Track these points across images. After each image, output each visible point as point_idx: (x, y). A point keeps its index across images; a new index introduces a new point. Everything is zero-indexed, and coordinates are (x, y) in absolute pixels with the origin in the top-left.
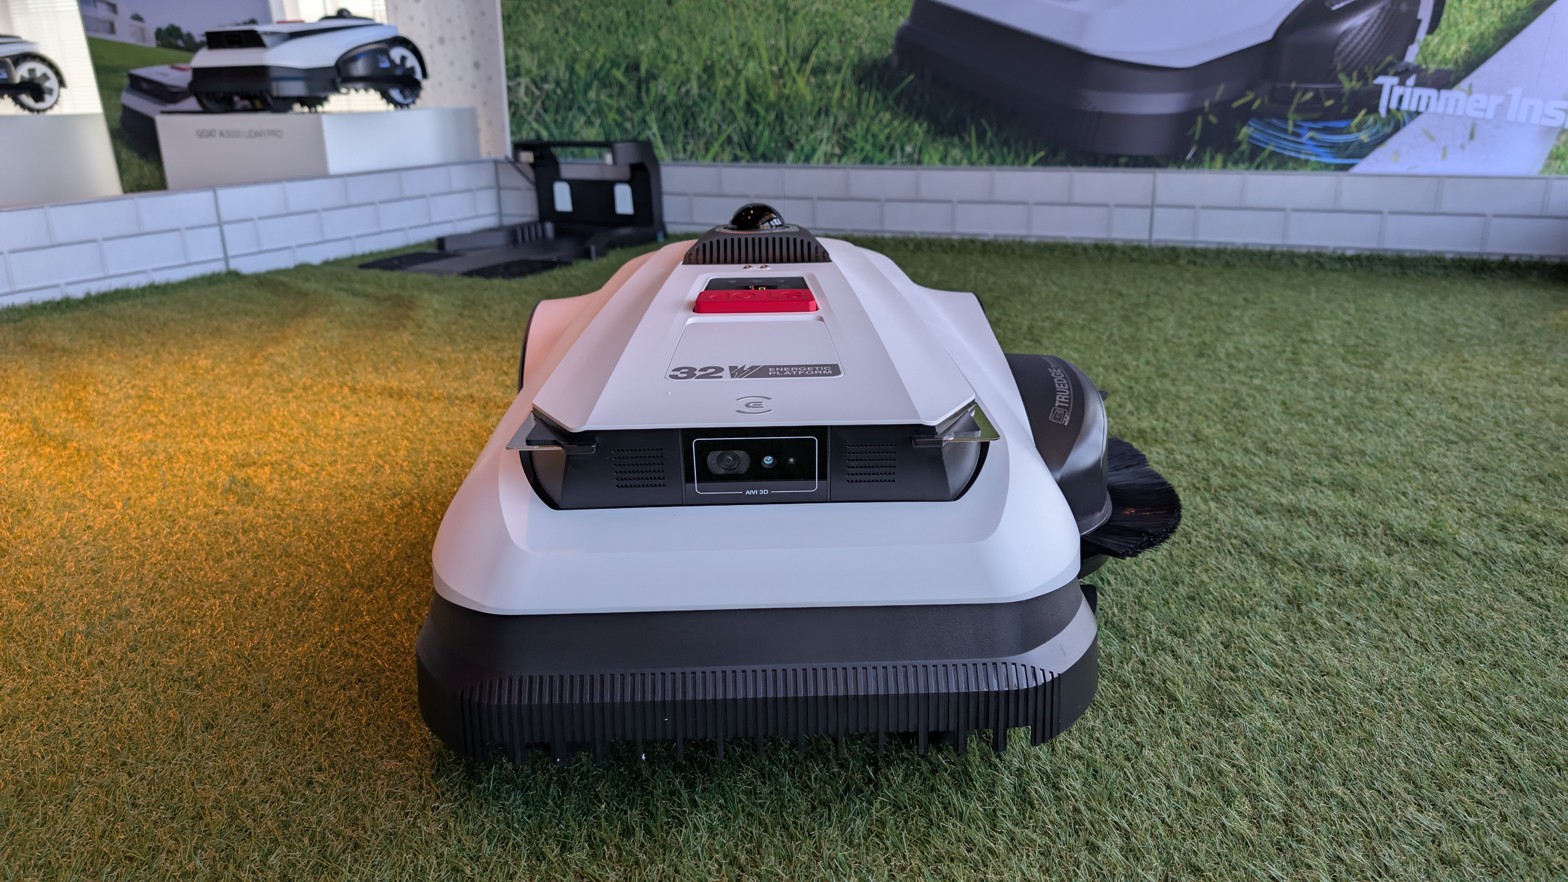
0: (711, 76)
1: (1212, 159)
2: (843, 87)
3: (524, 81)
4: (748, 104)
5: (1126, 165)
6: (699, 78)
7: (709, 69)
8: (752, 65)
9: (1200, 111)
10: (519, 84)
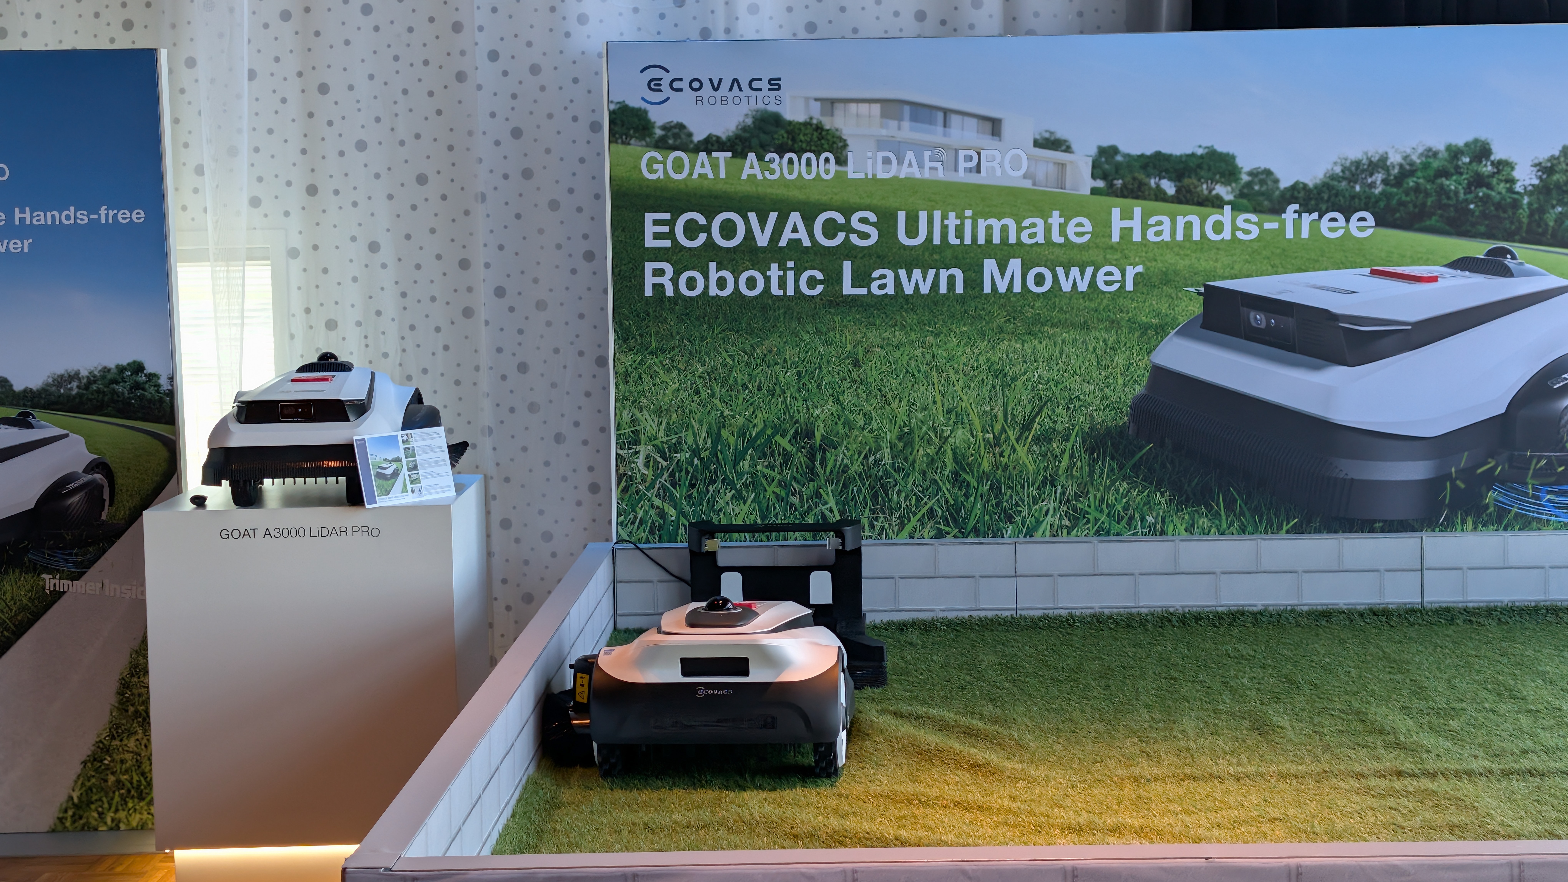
0: (909, 444)
1: (1463, 521)
2: (1072, 456)
3: (644, 450)
4: (956, 475)
5: (1382, 530)
6: (892, 446)
7: (906, 437)
8: (961, 433)
9: (1448, 476)
10: (637, 453)
